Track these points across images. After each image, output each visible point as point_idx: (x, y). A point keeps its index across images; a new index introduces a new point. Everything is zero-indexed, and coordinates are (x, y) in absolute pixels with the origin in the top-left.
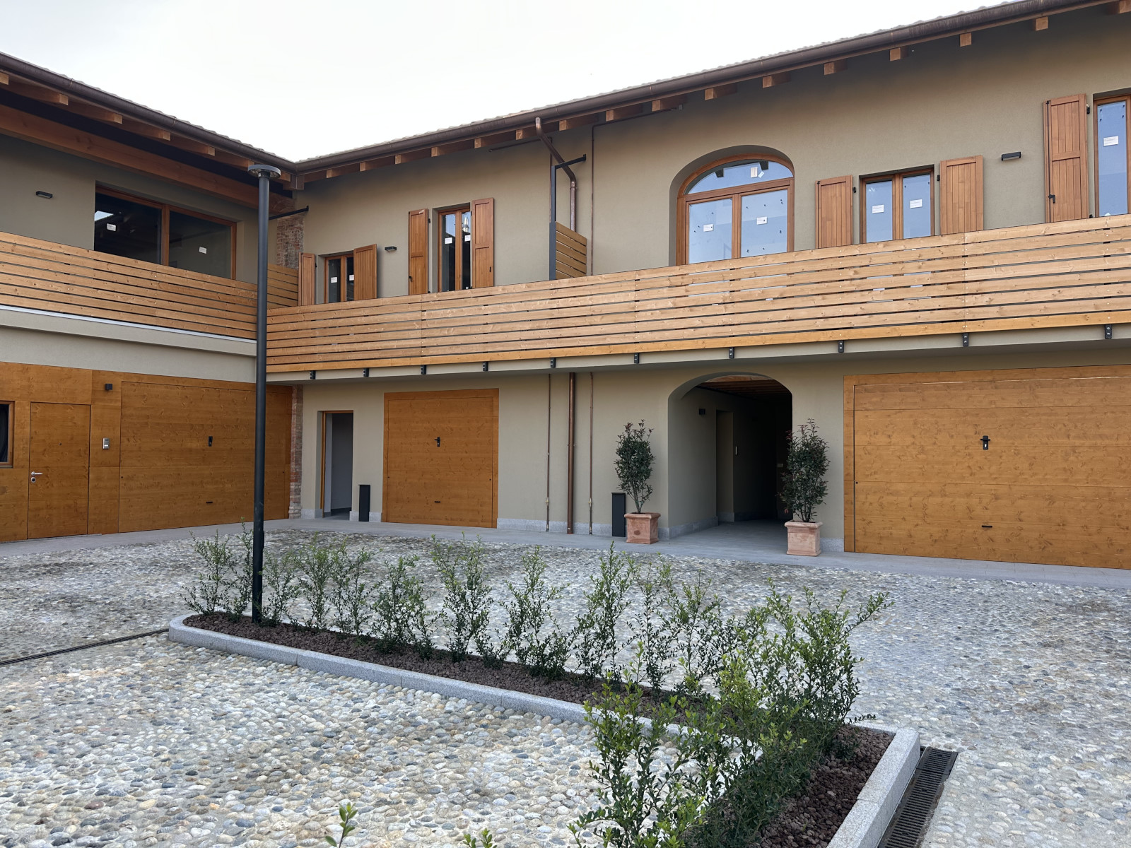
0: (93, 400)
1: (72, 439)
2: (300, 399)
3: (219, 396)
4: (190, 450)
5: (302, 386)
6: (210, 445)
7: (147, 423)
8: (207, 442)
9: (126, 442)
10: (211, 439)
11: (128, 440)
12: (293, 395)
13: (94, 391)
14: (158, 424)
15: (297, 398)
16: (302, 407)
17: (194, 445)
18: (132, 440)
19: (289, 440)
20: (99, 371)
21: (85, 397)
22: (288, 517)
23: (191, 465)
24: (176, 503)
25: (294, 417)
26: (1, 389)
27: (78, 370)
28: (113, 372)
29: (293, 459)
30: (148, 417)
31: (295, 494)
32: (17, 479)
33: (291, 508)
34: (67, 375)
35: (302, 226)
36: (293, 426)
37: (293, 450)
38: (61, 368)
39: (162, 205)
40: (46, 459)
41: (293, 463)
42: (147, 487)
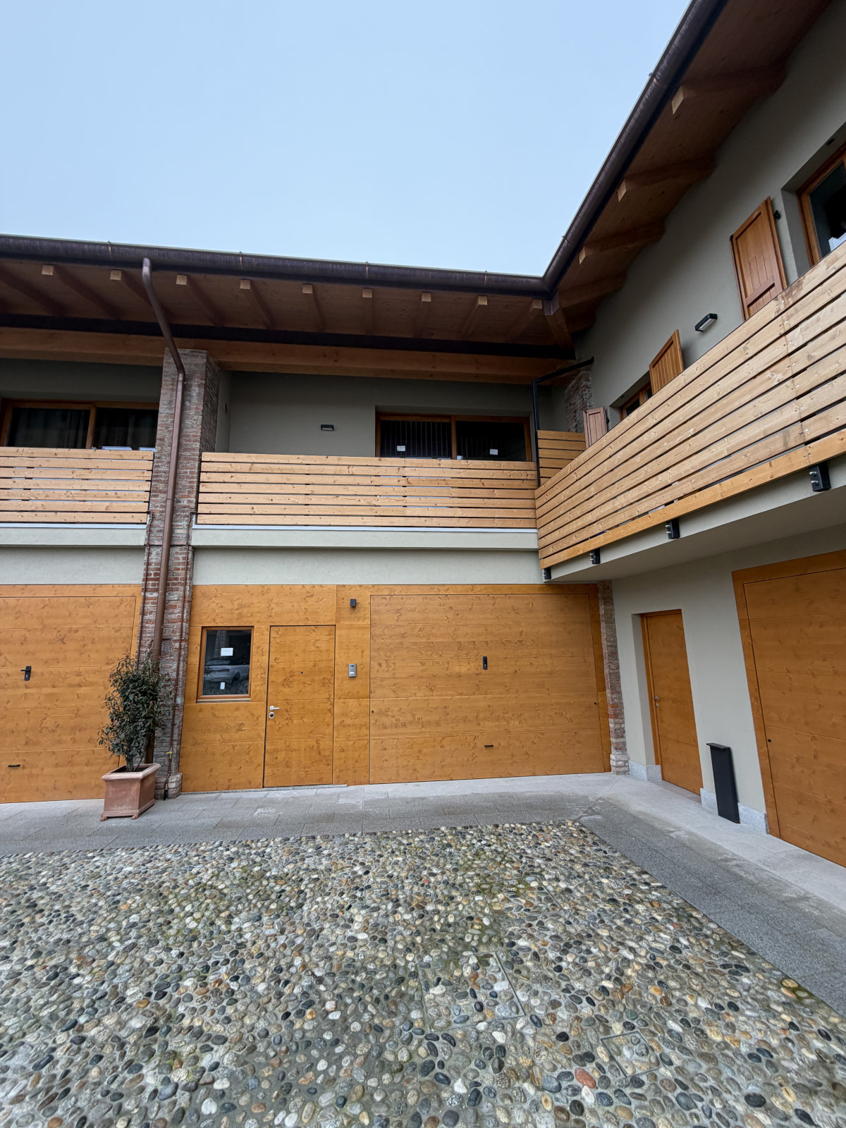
0: (338, 620)
1: (315, 666)
2: (609, 600)
3: (494, 604)
4: (459, 676)
5: (610, 581)
6: (485, 668)
7: (401, 643)
8: (482, 664)
9: (378, 667)
10: (485, 660)
11: (380, 665)
12: (599, 595)
13: (339, 609)
14: (415, 643)
15: (604, 598)
16: (613, 610)
17: (464, 669)
18: (384, 665)
19: (599, 658)
20: (344, 586)
21: (327, 617)
22: (610, 771)
23: (461, 694)
24: (442, 747)
25: (603, 625)
26: (240, 613)
27: (321, 586)
28: (361, 586)
29: (608, 685)
30: (403, 636)
31: (617, 737)
32: (253, 715)
33: (612, 757)
34: (309, 593)
35: (588, 383)
36: (604, 637)
37: (606, 671)
38: (303, 586)
39: (449, 417)
40: (286, 690)
41: (608, 691)
42: (404, 725)
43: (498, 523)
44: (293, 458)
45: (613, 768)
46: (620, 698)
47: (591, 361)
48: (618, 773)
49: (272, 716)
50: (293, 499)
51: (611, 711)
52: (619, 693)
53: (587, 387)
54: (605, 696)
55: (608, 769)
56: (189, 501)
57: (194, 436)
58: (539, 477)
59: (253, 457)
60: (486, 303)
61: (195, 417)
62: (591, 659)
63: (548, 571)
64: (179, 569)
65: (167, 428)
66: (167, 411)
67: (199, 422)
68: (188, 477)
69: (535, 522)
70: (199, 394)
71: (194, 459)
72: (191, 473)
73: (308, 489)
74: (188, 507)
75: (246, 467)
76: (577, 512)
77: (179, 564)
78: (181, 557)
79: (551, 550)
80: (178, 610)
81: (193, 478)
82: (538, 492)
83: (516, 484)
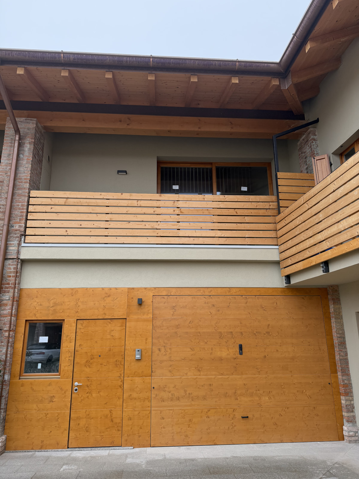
0: (128, 315)
1: (110, 350)
2: (337, 301)
3: (246, 303)
4: (221, 359)
5: (337, 286)
6: (241, 354)
7: (176, 333)
8: (238, 350)
9: (157, 352)
10: (241, 347)
11: (159, 350)
12: (329, 297)
13: (129, 306)
14: (187, 333)
15: (333, 299)
16: (340, 308)
17: (224, 353)
18: (163, 350)
19: (331, 347)
20: (133, 288)
21: (120, 313)
22: (344, 440)
23: (222, 374)
24: (208, 417)
25: (333, 320)
26: (55, 310)
27: (116, 289)
28: (145, 288)
29: (339, 368)
30: (178, 327)
31: (348, 411)
32: (62, 389)
33: (345, 428)
34: (107, 293)
35: (315, 137)
36: (334, 330)
37: (337, 357)
38: (103, 289)
39: (211, 164)
40: (87, 370)
41: (339, 374)
42: (178, 399)
43: (248, 241)
44: (97, 195)
45: (346, 438)
46: (349, 380)
47: (317, 121)
48: (350, 442)
49: (76, 390)
50: (97, 224)
51: (342, 390)
52: (348, 375)
53: (314, 140)
54: (337, 377)
55: (341, 438)
56: (20, 226)
57: (26, 179)
58: (279, 207)
59: (68, 194)
60: (237, 82)
61: (27, 166)
62: (325, 347)
63: (288, 278)
64: (10, 276)
65: (6, 173)
66: (7, 161)
67: (29, 169)
68: (20, 209)
69: (276, 241)
70: (30, 149)
71: (25, 196)
72: (22, 205)
73: (107, 217)
74: (19, 230)
75: (62, 201)
76: (310, 233)
77: (11, 272)
78: (12, 267)
79: (289, 262)
80: (9, 307)
81: (23, 209)
82: (278, 218)
83: (261, 212)
